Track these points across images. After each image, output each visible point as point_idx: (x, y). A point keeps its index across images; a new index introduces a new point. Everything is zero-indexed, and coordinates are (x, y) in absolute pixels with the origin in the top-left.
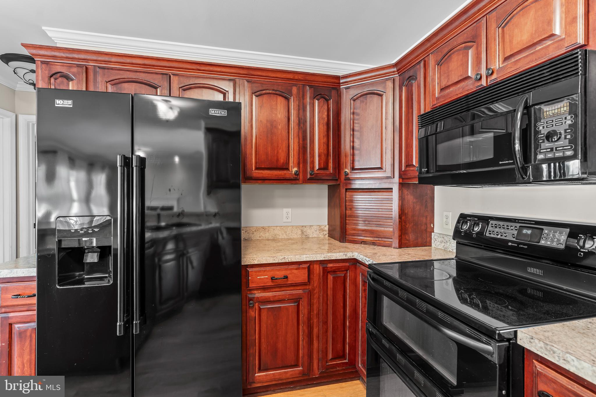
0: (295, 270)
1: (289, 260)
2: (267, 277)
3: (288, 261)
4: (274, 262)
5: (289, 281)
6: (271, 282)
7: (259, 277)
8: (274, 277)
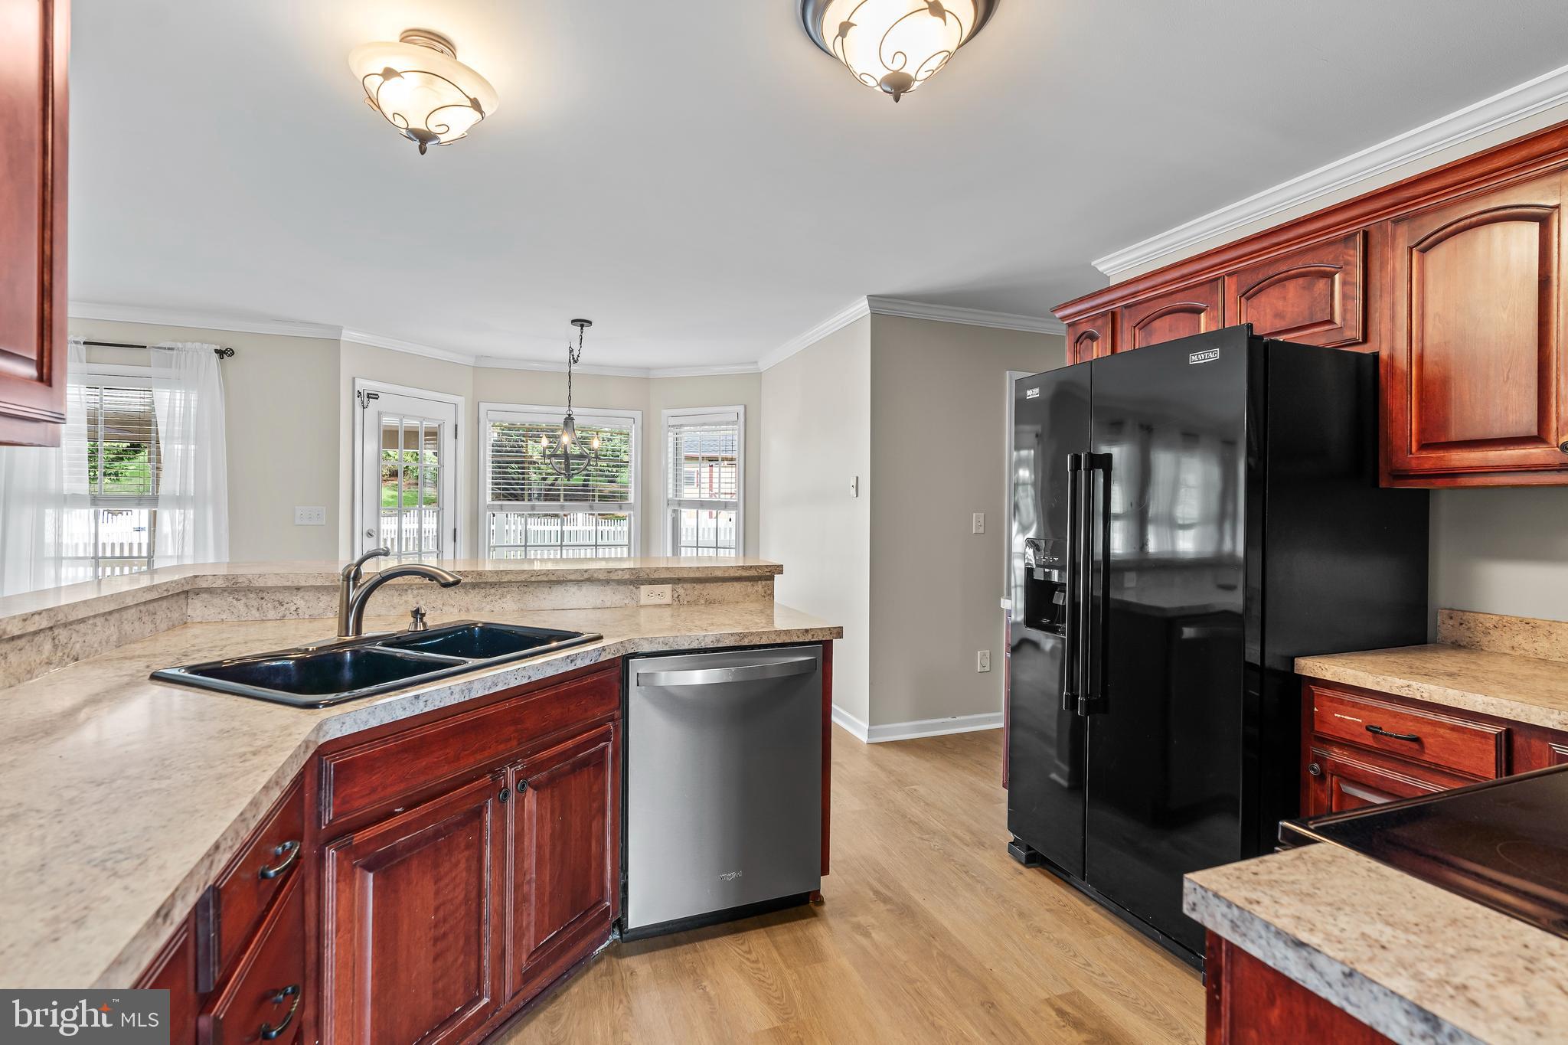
0: (1448, 731)
1: (1424, 695)
2: (1360, 721)
3: (1419, 698)
4: (1378, 688)
5: (1428, 754)
6: (1371, 739)
7: (1339, 716)
8: (1381, 729)
